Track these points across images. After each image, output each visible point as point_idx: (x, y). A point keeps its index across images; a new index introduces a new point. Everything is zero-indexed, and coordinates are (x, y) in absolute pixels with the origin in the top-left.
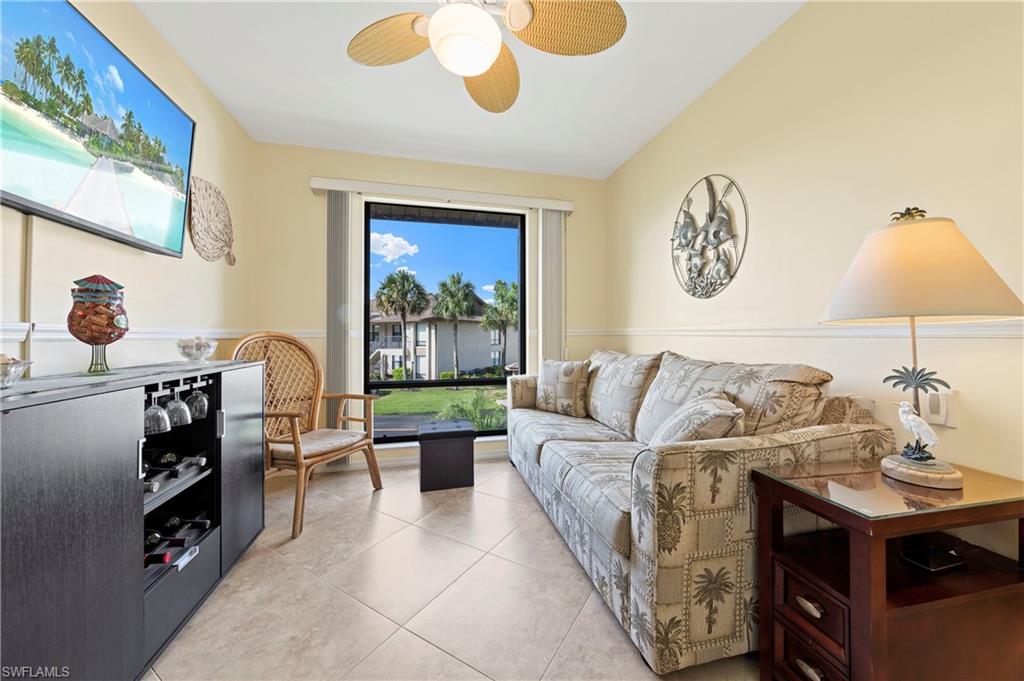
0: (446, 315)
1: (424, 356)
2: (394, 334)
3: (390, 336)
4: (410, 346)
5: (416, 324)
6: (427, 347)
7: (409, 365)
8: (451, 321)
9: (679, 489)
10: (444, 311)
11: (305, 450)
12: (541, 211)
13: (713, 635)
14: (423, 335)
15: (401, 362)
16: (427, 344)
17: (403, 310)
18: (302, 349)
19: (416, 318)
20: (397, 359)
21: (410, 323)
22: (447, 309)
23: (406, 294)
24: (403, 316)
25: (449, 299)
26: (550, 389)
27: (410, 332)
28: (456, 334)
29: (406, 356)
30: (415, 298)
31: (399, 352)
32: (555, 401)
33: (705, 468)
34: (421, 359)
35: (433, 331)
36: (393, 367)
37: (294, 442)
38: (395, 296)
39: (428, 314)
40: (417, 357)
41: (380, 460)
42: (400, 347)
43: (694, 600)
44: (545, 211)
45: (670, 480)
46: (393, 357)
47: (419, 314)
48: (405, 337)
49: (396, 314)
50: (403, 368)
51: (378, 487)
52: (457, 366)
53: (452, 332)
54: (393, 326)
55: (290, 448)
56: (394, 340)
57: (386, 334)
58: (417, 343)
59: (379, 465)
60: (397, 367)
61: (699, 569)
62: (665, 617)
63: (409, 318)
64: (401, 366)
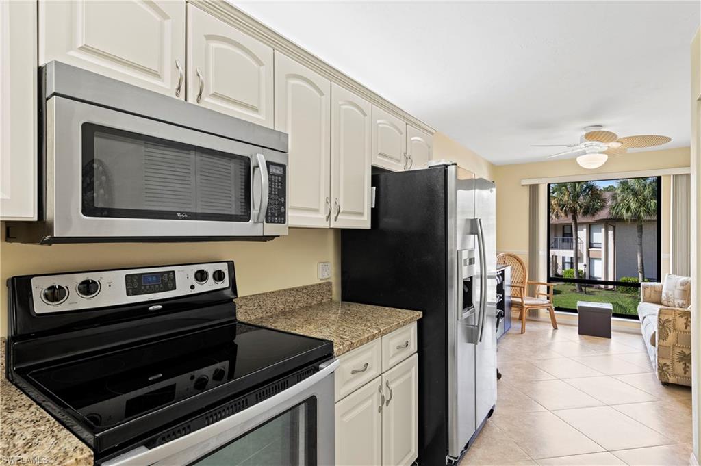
0: (625, 215)
1: (600, 259)
2: (564, 235)
3: (560, 238)
4: (583, 248)
5: (590, 227)
6: (603, 250)
7: (581, 267)
8: (635, 221)
9: (667, 320)
10: (624, 212)
11: (525, 302)
12: (672, 177)
13: (686, 375)
14: (598, 237)
15: (571, 264)
16: (603, 246)
17: (574, 212)
18: (518, 260)
19: (589, 219)
20: (567, 260)
21: (582, 224)
22: (628, 209)
23: (578, 196)
24: (575, 218)
25: (631, 198)
26: (670, 293)
27: (582, 234)
28: (641, 237)
29: (578, 258)
30: (588, 199)
31: (569, 254)
32: (674, 300)
33: (682, 317)
34: (596, 262)
35: (611, 233)
36: (564, 268)
37: (521, 298)
38: (566, 198)
39: (604, 214)
40: (590, 260)
41: (558, 319)
42: (571, 248)
43: (676, 360)
44: (675, 176)
45: (664, 318)
46: (563, 258)
47: (593, 215)
48: (577, 238)
49: (566, 215)
50: (574, 269)
51: (555, 328)
52: (643, 272)
53: (637, 234)
54: (564, 227)
55: (520, 300)
56: (564, 241)
57: (555, 236)
58: (590, 245)
59: (557, 321)
60: (567, 267)
61: (678, 350)
62: (663, 362)
63: (581, 219)
64: (572, 267)
